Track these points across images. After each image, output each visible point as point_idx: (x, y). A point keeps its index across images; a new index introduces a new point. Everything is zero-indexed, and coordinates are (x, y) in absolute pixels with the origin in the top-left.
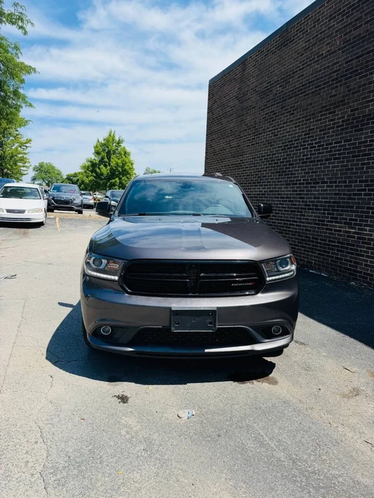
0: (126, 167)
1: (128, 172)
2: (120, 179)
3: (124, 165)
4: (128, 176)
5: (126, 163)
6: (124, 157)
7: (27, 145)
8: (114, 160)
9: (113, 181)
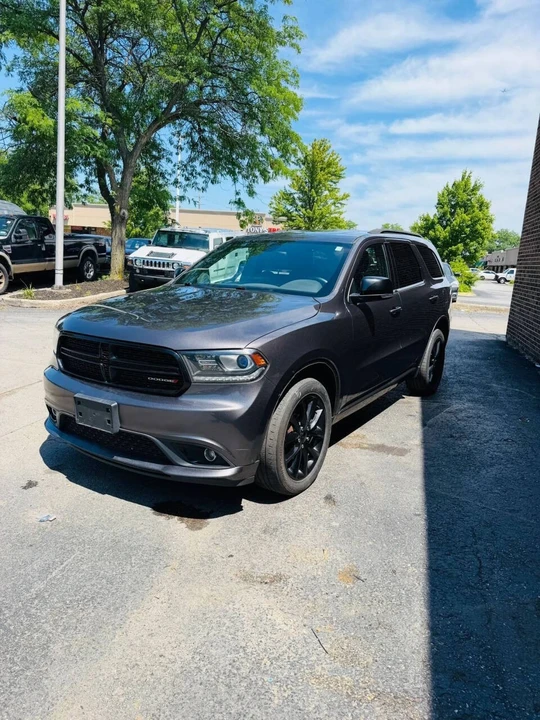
0: (478, 226)
1: (480, 234)
2: (466, 245)
3: (475, 222)
4: (480, 240)
5: (479, 220)
6: (477, 211)
7: (342, 202)
8: (461, 217)
9: (454, 248)
